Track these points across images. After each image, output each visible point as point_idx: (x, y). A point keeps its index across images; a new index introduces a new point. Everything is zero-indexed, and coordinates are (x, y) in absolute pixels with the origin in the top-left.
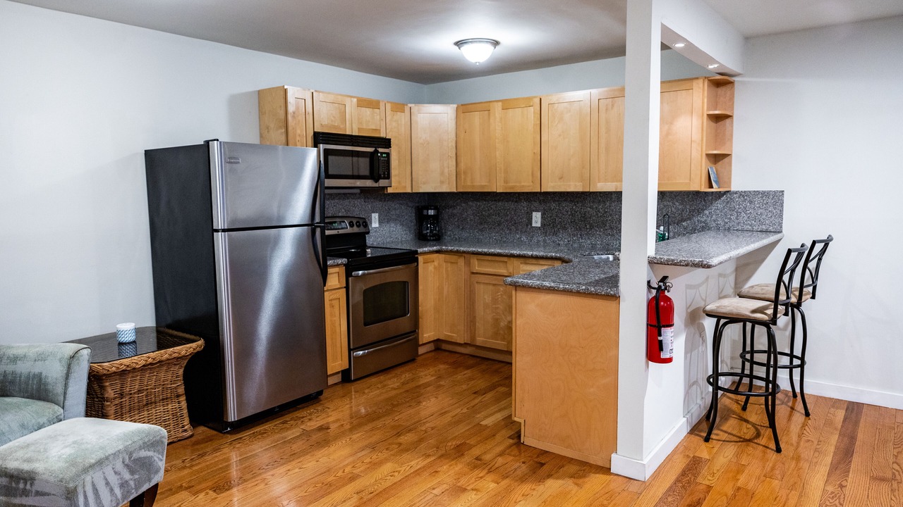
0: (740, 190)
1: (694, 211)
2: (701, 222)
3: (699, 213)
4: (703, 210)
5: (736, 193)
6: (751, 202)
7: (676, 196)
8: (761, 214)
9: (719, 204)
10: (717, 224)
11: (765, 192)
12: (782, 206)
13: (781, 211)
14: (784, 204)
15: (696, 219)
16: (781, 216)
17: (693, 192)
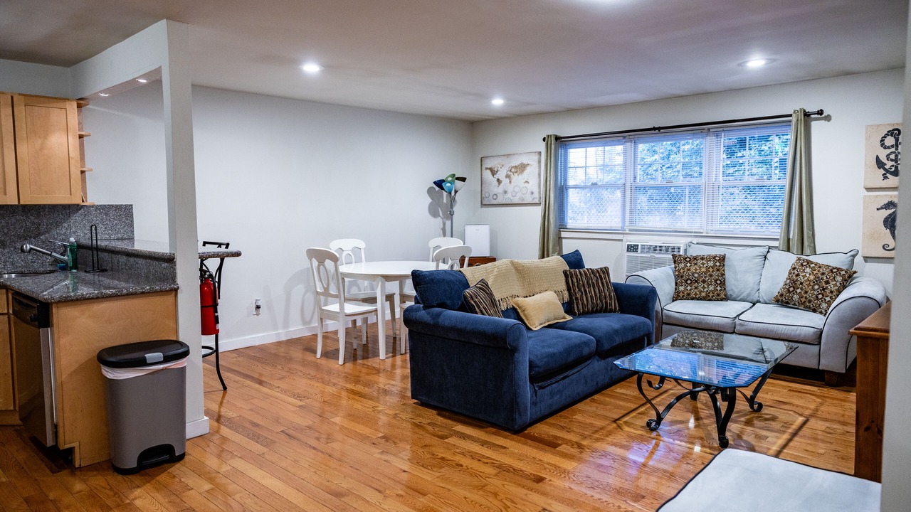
0: (96, 204)
1: (51, 224)
2: (61, 234)
3: (57, 226)
4: (61, 223)
5: (93, 206)
6: (107, 215)
7: (29, 210)
8: (116, 224)
9: (76, 218)
10: (77, 236)
11: (117, 206)
12: (132, 217)
13: (132, 221)
14: (134, 216)
15: (54, 232)
16: (132, 225)
17: (49, 205)
